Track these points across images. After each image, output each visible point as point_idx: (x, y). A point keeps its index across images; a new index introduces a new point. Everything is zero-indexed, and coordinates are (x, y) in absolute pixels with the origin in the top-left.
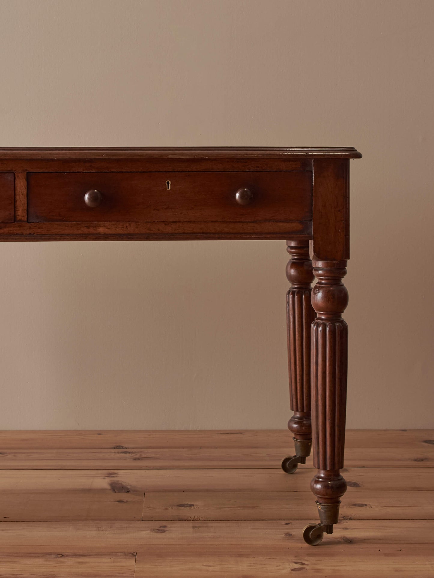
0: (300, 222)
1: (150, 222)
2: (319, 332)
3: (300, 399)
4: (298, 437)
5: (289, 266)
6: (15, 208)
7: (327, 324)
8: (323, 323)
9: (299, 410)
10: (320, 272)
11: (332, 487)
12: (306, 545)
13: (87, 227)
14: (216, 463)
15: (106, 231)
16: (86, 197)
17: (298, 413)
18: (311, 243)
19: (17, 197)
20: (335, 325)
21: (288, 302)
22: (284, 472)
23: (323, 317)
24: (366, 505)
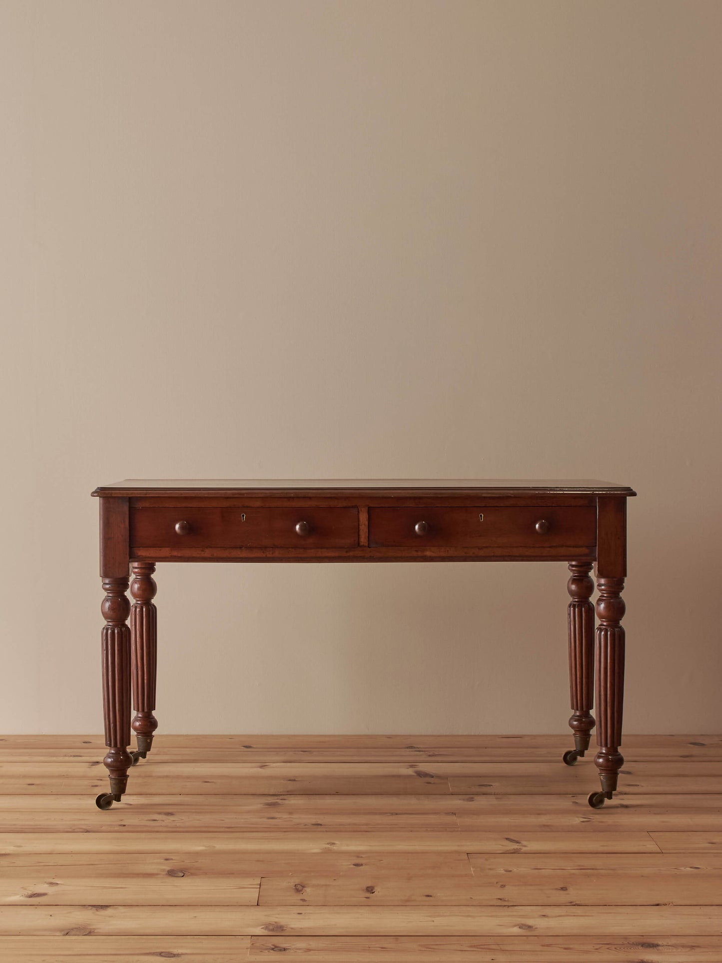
0: (587, 547)
1: (467, 547)
2: (602, 636)
3: (580, 699)
4: (578, 733)
5: (570, 582)
6: (359, 535)
7: (609, 629)
8: (605, 628)
9: (579, 709)
10: (603, 587)
11: (612, 761)
12: (591, 808)
13: (416, 551)
14: (502, 759)
15: (434, 555)
16: (417, 527)
17: (578, 712)
18: (595, 564)
19: (360, 527)
20: (614, 630)
21: (569, 614)
22: (566, 765)
23: (605, 624)
24: (638, 785)
